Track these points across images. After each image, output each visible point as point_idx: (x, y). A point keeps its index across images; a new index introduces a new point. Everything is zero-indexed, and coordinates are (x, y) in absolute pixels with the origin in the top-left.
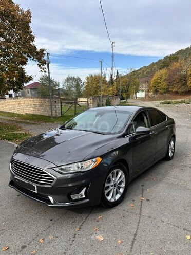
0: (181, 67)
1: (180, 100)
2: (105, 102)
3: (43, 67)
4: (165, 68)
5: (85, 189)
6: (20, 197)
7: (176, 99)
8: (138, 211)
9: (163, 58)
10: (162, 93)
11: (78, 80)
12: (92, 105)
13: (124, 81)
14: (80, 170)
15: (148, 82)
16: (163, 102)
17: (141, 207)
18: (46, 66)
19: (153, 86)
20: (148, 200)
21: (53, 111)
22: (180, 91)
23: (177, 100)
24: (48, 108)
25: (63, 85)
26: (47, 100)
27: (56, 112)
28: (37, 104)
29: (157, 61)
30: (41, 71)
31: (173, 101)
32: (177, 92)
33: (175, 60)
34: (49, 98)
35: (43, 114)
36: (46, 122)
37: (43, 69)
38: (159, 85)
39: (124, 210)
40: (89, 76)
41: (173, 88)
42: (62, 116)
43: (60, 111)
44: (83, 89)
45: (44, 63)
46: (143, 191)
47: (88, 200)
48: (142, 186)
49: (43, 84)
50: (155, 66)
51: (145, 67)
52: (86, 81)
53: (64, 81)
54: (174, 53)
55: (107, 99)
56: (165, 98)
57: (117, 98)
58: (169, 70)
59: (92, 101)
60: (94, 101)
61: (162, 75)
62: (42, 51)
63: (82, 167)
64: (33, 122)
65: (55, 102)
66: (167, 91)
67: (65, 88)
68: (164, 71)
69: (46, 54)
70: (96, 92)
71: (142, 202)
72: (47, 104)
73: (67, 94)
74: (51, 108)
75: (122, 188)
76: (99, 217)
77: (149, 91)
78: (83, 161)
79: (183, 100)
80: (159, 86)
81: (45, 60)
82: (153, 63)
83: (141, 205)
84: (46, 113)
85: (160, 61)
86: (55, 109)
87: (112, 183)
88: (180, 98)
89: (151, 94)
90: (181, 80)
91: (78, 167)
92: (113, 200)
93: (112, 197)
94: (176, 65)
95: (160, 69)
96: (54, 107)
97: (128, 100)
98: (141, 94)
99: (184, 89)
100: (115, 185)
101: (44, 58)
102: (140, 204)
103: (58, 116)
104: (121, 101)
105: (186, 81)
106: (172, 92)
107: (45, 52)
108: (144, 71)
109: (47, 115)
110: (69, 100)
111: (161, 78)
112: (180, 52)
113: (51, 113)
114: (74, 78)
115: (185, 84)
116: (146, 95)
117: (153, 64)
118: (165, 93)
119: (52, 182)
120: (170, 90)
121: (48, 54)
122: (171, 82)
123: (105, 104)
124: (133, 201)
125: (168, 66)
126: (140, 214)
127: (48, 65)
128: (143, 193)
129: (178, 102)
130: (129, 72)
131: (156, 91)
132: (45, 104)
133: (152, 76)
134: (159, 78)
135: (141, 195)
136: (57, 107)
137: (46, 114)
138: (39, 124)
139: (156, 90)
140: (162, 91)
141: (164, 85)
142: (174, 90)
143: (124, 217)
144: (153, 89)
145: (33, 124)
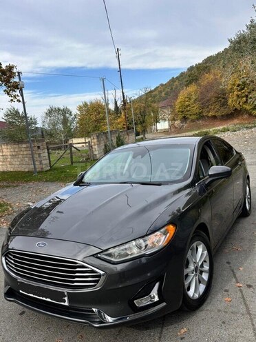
0: (216, 79)
1: (221, 128)
2: (115, 141)
3: (14, 93)
4: (193, 83)
5: (157, 285)
6: (24, 316)
7: (214, 127)
8: (242, 309)
9: (186, 70)
10: (193, 121)
11: (65, 112)
12: (96, 147)
13: (137, 108)
14: (143, 253)
15: (171, 106)
16: (197, 132)
17: (244, 300)
18: (18, 92)
19: (179, 111)
20: (249, 286)
21: (37, 163)
22: (219, 114)
23: (217, 128)
24: (27, 159)
25: (44, 122)
26: (24, 146)
27: (41, 163)
28: (8, 154)
29: (178, 75)
30: (12, 100)
31: (211, 130)
32: (215, 117)
33: (207, 70)
34: (28, 142)
35: (19, 170)
36: (27, 182)
37: (15, 97)
38: (188, 108)
39: (219, 311)
40: (81, 104)
41: (208, 112)
42: (52, 169)
43: (47, 162)
44: (75, 125)
45: (16, 86)
46: (233, 271)
47: (164, 304)
48: (228, 263)
49: (10, 122)
50: (177, 83)
51: (162, 85)
52: (78, 113)
53: (45, 115)
54: (201, 62)
55: (117, 135)
56: (199, 128)
57: (131, 133)
58: (199, 85)
59: (96, 140)
60: (99, 141)
61: (190, 94)
62: (10, 68)
63: (146, 246)
64: (5, 184)
65: (39, 147)
66: (201, 117)
67: (46, 126)
68: (192, 88)
69: (17, 74)
70: (96, 128)
71: (241, 291)
72: (25, 153)
73: (51, 135)
74: (33, 157)
75: (205, 272)
76: (183, 331)
77: (174, 120)
78: (147, 235)
79: (225, 126)
80: (188, 111)
81: (16, 82)
82: (173, 78)
83: (243, 297)
84: (25, 166)
85: (182, 74)
86: (39, 159)
87: (192, 267)
88: (220, 125)
89: (177, 123)
90: (218, 98)
91: (140, 248)
92: (197, 296)
93: (195, 291)
94: (209, 78)
95: (187, 85)
96: (36, 156)
97: (147, 136)
98: (163, 125)
99: (224, 111)
100: (196, 269)
101: (15, 80)
102: (239, 295)
103: (45, 169)
104: (137, 137)
105: (226, 100)
106: (208, 117)
107: (15, 70)
108: (161, 92)
109: (27, 170)
110: (55, 143)
111: (190, 99)
112: (210, 60)
113: (32, 167)
114: (59, 110)
115: (225, 104)
116: (170, 126)
117: (173, 80)
118: (198, 119)
119: (97, 281)
120: (204, 114)
121: (19, 73)
122: (204, 103)
123: (115, 144)
124: (226, 291)
125: (197, 80)
126: (250, 314)
127: (21, 90)
128: (235, 275)
129: (219, 130)
130: (142, 93)
131: (185, 119)
132: (22, 153)
133: (176, 97)
134: (187, 99)
135: (234, 280)
136: (42, 155)
137: (25, 168)
138: (17, 186)
139: (184, 117)
140: (193, 117)
141: (195, 108)
142: (210, 114)
143: (224, 323)
144: (181, 116)
145: (7, 187)
